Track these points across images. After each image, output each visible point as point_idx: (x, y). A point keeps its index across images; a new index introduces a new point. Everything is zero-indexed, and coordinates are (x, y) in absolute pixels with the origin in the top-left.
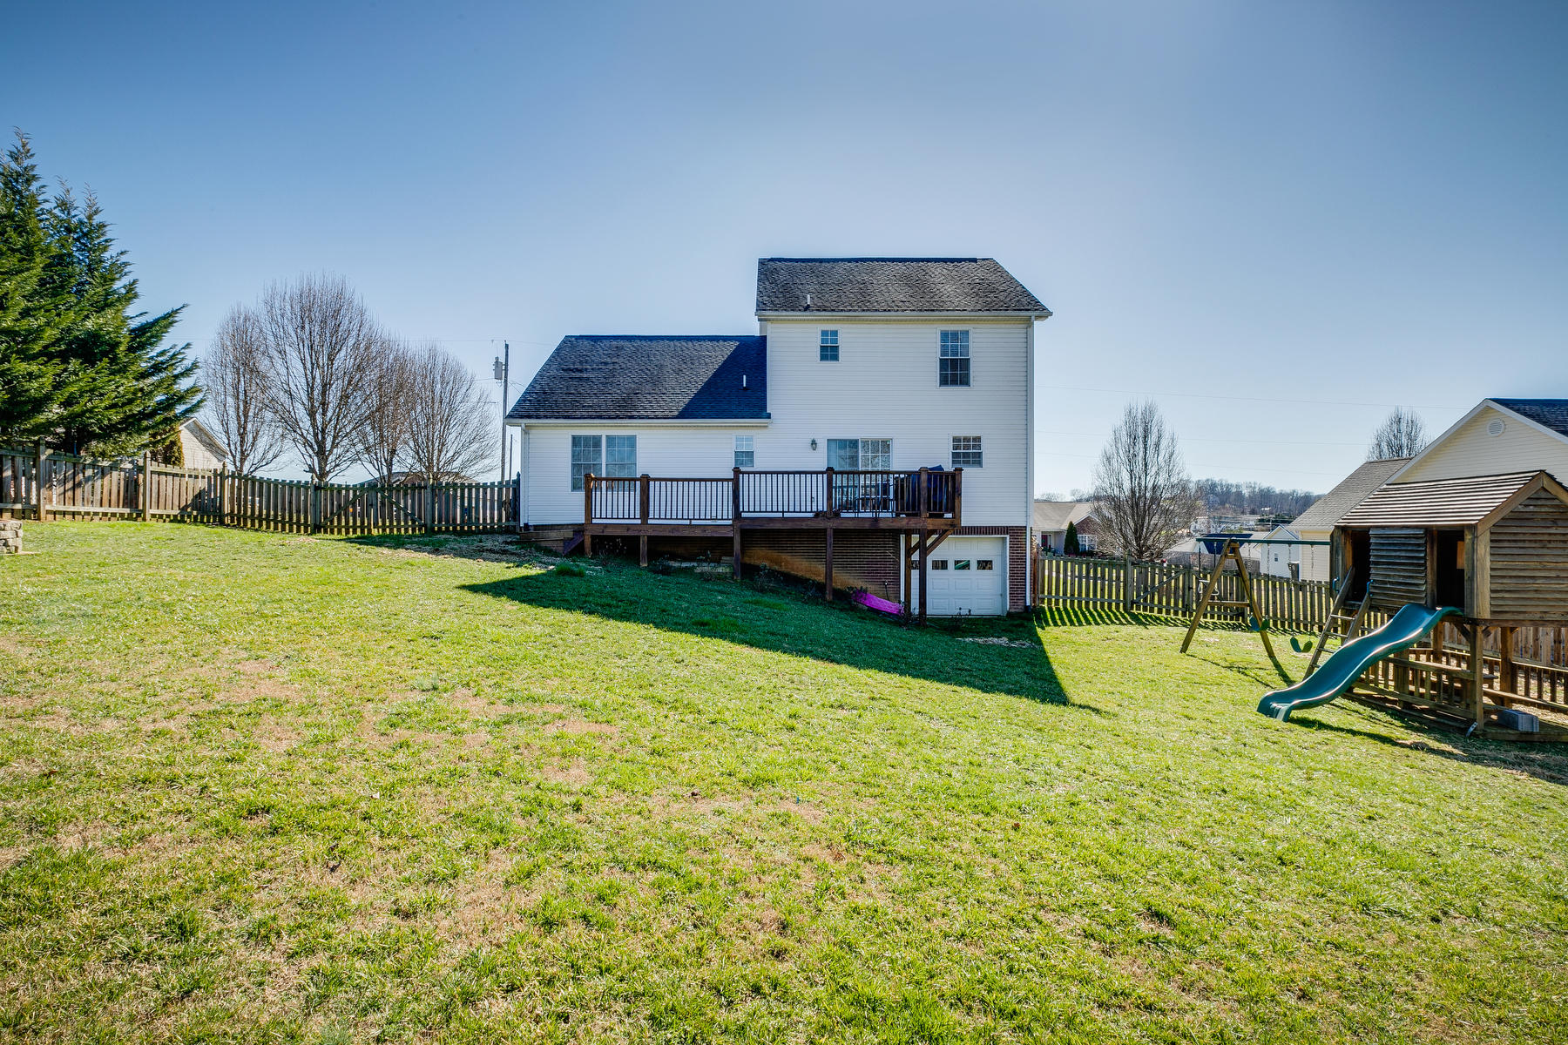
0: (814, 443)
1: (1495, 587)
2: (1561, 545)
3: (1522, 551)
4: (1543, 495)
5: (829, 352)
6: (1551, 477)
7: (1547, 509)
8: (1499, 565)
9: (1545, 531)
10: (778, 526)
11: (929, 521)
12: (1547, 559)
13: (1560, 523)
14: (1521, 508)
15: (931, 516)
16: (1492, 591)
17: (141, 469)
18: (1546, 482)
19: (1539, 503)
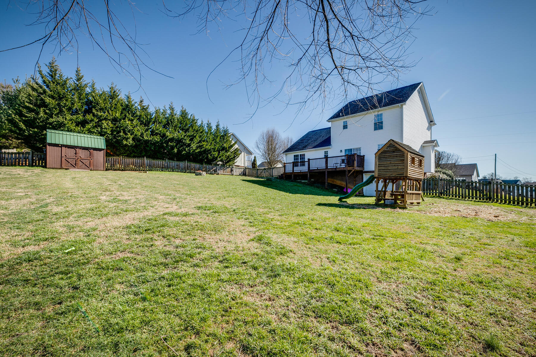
0: (341, 151)
1: (379, 169)
2: (396, 157)
3: (386, 160)
4: (391, 145)
5: (345, 127)
6: (393, 141)
7: (392, 149)
8: (381, 164)
9: (391, 154)
10: (316, 171)
11: (348, 168)
12: (392, 161)
13: (395, 152)
14: (386, 149)
15: (349, 166)
16: (378, 170)
17: (233, 167)
18: (392, 142)
19: (390, 147)
